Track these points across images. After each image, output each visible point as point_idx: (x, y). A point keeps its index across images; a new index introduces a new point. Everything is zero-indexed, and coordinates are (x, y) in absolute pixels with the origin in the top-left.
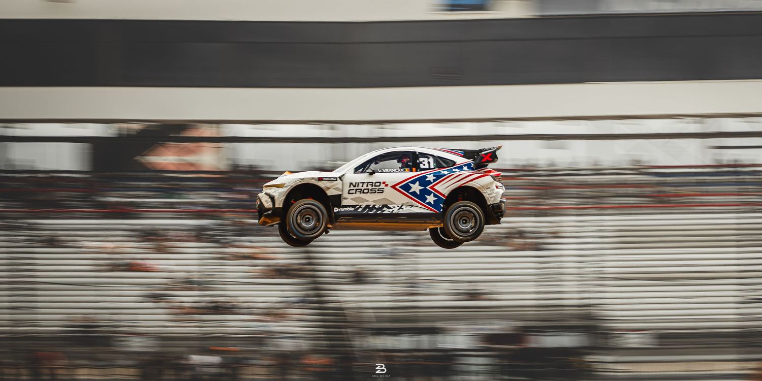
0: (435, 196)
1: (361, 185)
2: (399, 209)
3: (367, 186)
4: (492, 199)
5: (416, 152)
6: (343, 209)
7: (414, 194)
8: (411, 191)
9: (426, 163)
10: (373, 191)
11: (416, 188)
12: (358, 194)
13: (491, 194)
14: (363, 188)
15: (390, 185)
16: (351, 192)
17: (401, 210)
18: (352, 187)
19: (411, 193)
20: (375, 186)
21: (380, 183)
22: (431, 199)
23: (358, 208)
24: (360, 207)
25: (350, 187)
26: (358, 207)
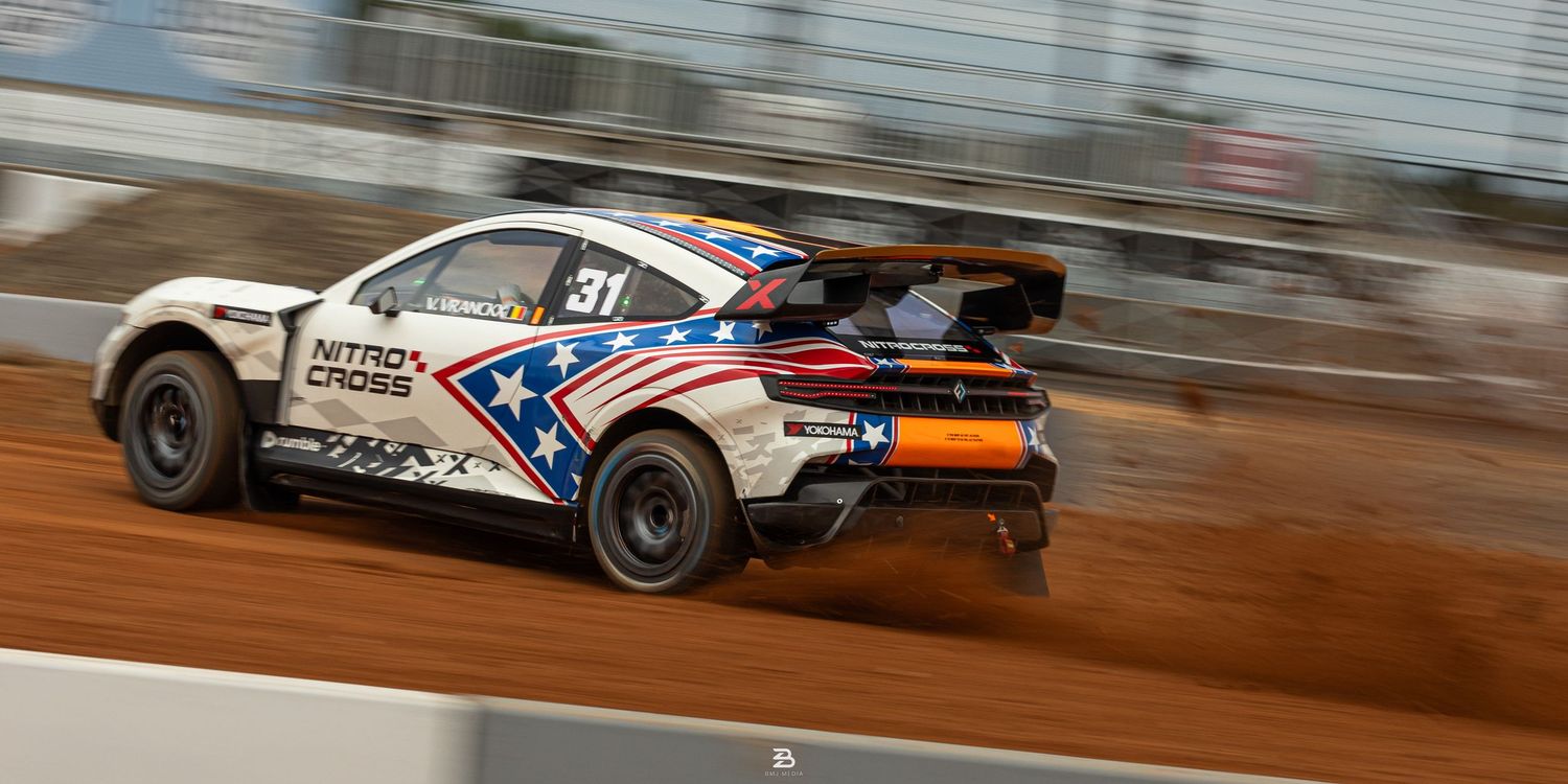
0: (562, 436)
1: (345, 351)
2: (449, 473)
3: (363, 363)
4: (754, 479)
5: (580, 240)
6: (290, 443)
7: (503, 413)
8: (496, 402)
9: (592, 292)
10: (379, 385)
11: (512, 391)
12: (335, 391)
13: (751, 456)
14: (350, 368)
15: (434, 366)
16: (318, 376)
17: (457, 473)
18: (320, 361)
19: (494, 411)
20: (388, 365)
21: (402, 352)
22: (548, 445)
23: (332, 446)
24: (340, 442)
25: (315, 357)
26: (333, 439)
